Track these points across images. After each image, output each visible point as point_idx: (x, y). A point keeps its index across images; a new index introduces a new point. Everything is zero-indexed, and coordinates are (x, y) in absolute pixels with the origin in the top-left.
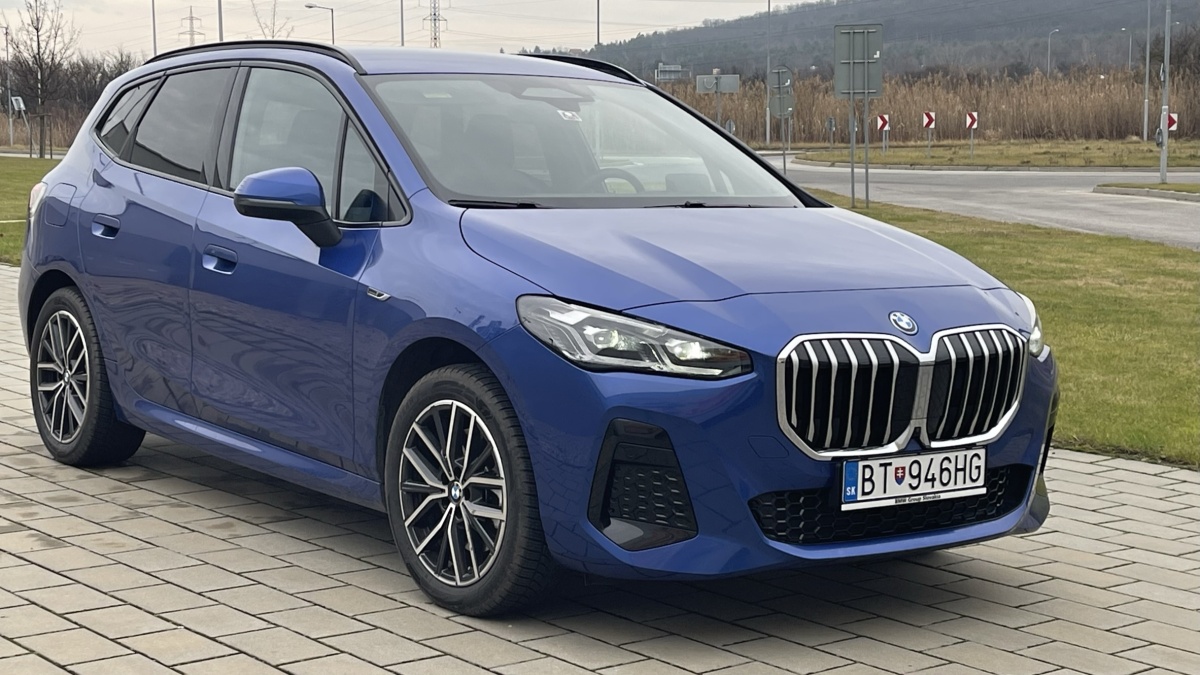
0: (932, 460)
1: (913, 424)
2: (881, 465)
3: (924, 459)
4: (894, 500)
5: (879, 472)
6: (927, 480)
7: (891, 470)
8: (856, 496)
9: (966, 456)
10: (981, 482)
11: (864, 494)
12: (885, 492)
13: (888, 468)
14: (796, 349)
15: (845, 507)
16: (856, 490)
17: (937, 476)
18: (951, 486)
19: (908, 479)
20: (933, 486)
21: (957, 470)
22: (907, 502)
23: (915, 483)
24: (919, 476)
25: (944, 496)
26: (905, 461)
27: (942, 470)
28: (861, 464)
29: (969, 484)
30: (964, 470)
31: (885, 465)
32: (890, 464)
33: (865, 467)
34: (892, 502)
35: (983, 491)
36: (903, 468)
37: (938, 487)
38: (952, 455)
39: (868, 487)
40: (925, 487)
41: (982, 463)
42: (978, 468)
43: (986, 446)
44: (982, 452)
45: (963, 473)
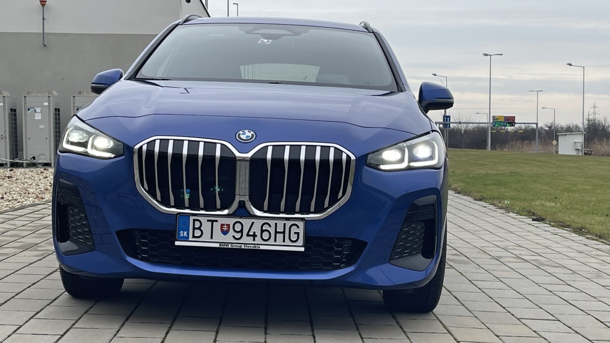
0: (253, 223)
1: (237, 199)
2: (208, 221)
3: (247, 222)
4: (218, 244)
5: (206, 227)
6: (248, 235)
7: (217, 226)
8: (188, 237)
9: (285, 224)
10: (301, 242)
11: (194, 237)
12: (212, 238)
13: (214, 223)
15: (177, 243)
16: (188, 234)
17: (258, 233)
18: (272, 241)
19: (231, 232)
20: (254, 240)
21: (276, 232)
22: (230, 247)
23: (238, 236)
24: (241, 231)
25: (262, 247)
26: (231, 221)
27: (262, 231)
28: (192, 218)
29: (288, 242)
30: (284, 233)
31: (212, 221)
32: (217, 221)
33: (194, 220)
34: (217, 245)
35: (303, 249)
36: (228, 225)
37: (258, 240)
38: (272, 223)
39: (198, 233)
40: (246, 239)
41: (301, 231)
42: (298, 234)
43: (307, 222)
44: (301, 224)
45: (282, 235)
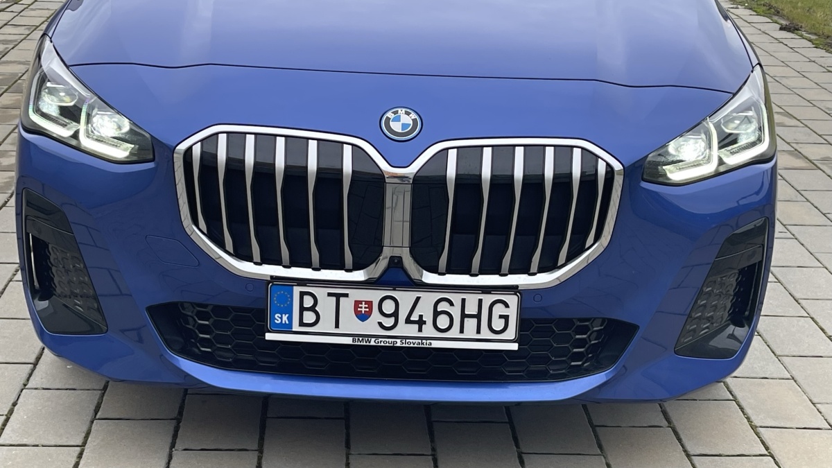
0: (418, 299)
1: (387, 252)
2: (330, 295)
3: (406, 298)
4: (351, 338)
5: (326, 306)
6: (408, 321)
7: (347, 305)
9: (480, 301)
10: (511, 333)
11: (302, 324)
12: (337, 326)
13: (342, 299)
14: (202, 141)
15: (269, 336)
16: (290, 319)
17: (428, 318)
18: (455, 332)
19: (376, 316)
20: (420, 330)
21: (464, 316)
22: (372, 343)
23: (389, 322)
24: (395, 314)
25: (436, 344)
26: (375, 295)
27: (436, 314)
28: (297, 290)
29: (486, 334)
30: (478, 316)
31: (338, 296)
32: (346, 295)
33: (302, 294)
34: (348, 341)
35: (515, 347)
36: (370, 304)
37: (428, 330)
38: (456, 298)
39: (309, 317)
40: (404, 329)
41: (513, 313)
42: (506, 318)
43: (522, 293)
44: (513, 300)
45: (475, 321)
